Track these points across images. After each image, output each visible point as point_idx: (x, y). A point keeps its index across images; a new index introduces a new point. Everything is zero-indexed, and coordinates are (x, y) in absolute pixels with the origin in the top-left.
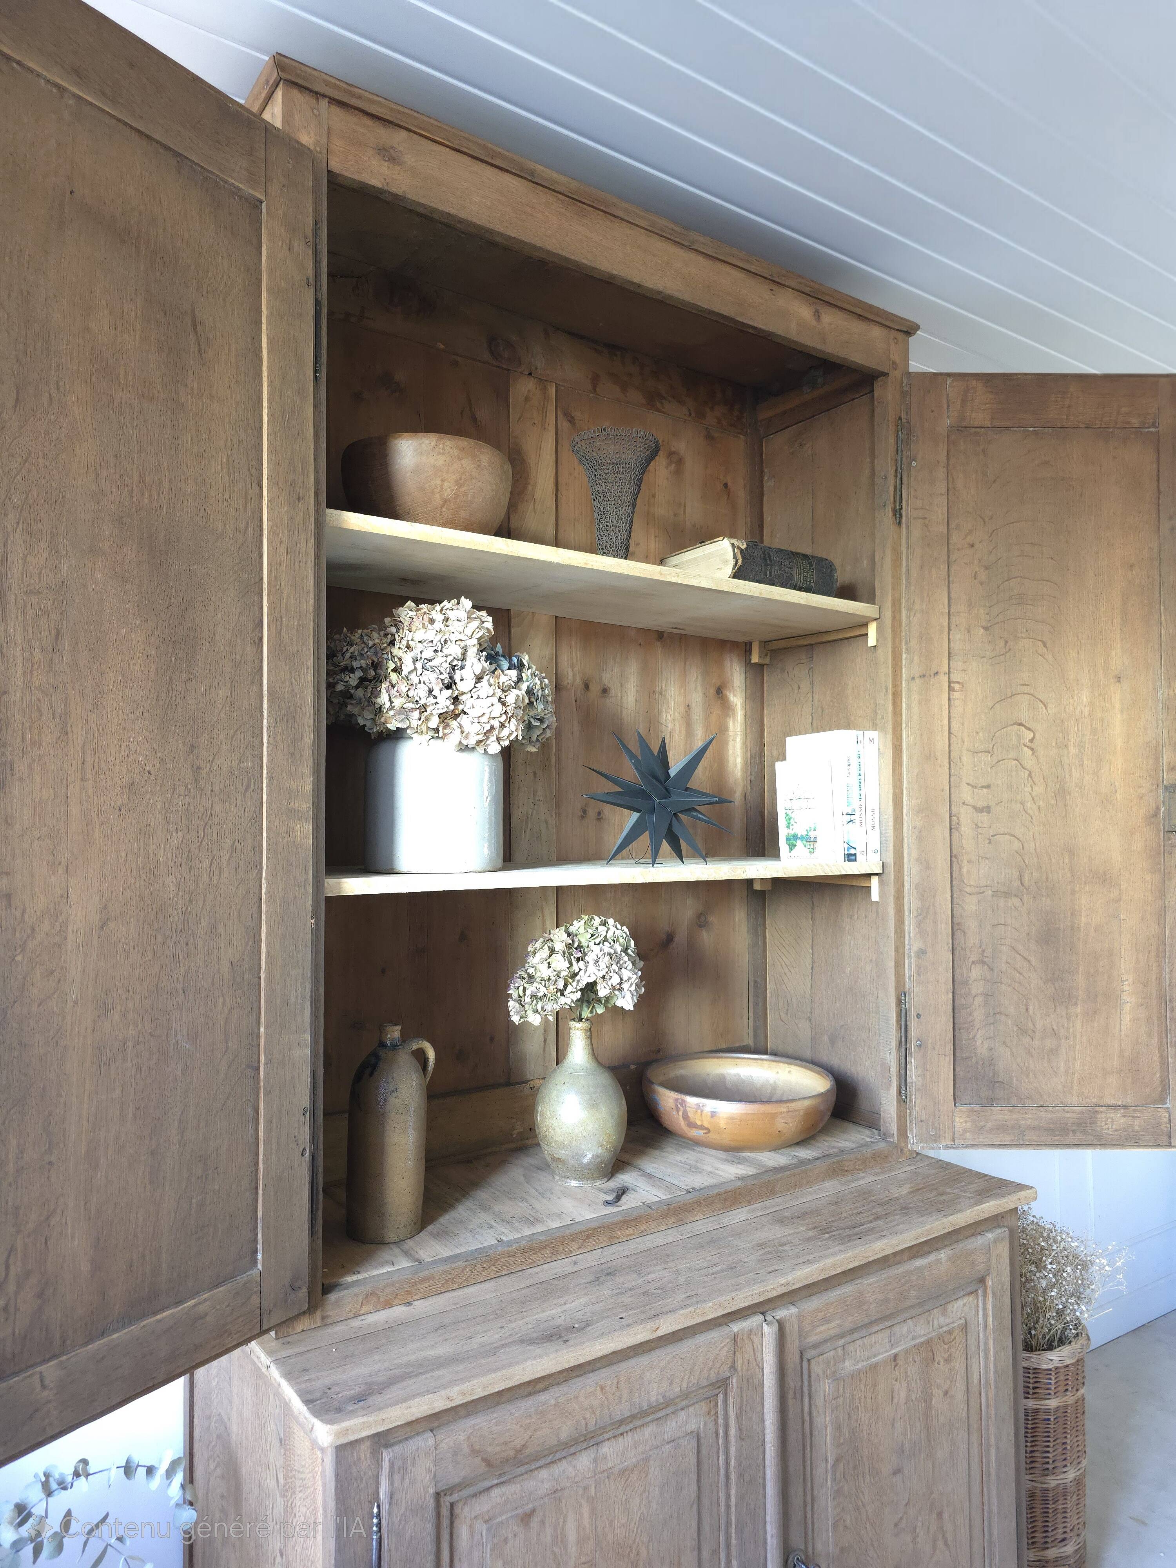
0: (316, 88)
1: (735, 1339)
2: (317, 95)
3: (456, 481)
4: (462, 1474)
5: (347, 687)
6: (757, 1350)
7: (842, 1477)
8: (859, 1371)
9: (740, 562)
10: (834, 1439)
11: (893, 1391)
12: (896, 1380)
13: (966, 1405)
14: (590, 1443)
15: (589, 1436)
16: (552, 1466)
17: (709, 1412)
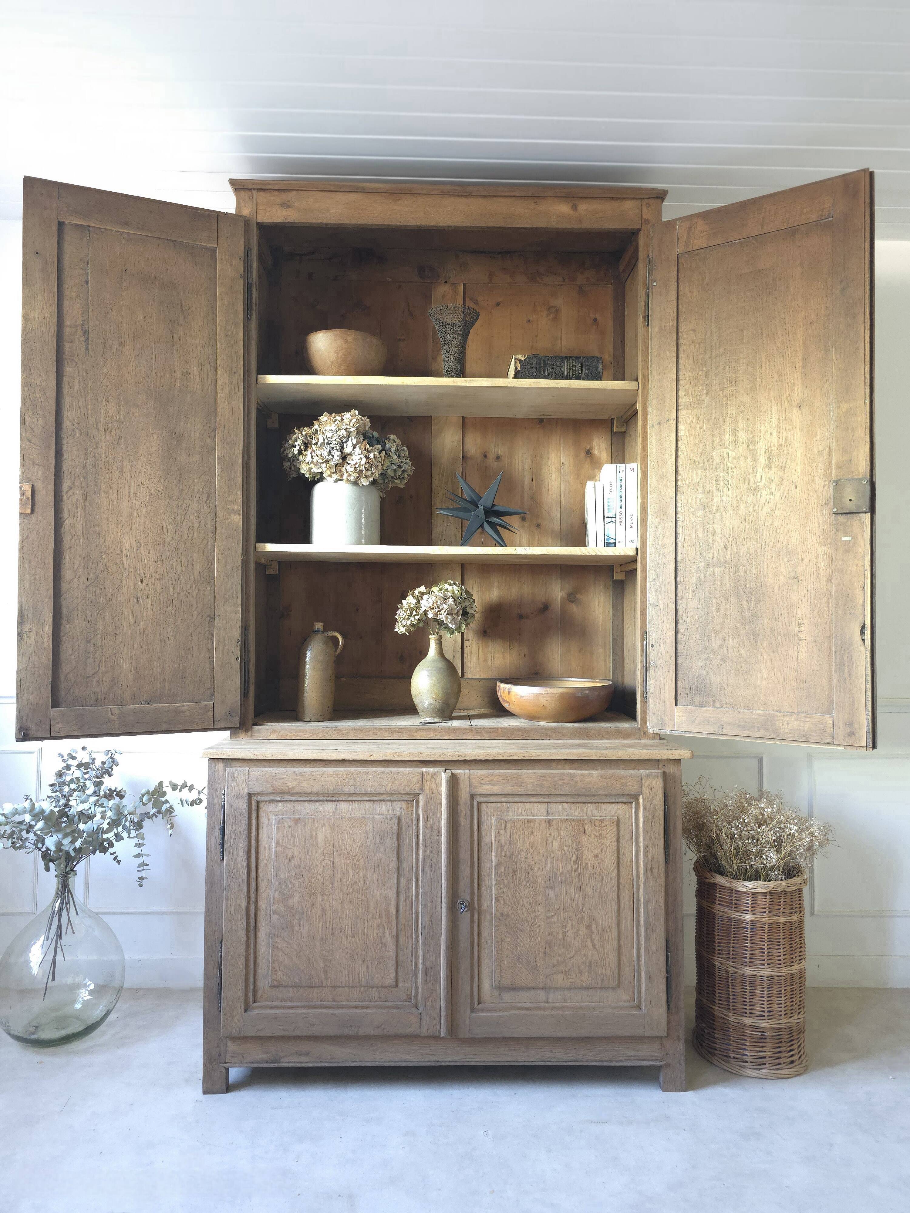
0: (250, 187)
1: (423, 775)
2: (251, 190)
3: (335, 352)
4: (262, 789)
5: (294, 454)
6: (438, 785)
7: (503, 874)
8: (519, 820)
9: (519, 368)
10: (497, 851)
11: (547, 840)
12: (550, 835)
13: (616, 870)
14: (332, 799)
15: (331, 795)
16: (310, 802)
17: (407, 809)
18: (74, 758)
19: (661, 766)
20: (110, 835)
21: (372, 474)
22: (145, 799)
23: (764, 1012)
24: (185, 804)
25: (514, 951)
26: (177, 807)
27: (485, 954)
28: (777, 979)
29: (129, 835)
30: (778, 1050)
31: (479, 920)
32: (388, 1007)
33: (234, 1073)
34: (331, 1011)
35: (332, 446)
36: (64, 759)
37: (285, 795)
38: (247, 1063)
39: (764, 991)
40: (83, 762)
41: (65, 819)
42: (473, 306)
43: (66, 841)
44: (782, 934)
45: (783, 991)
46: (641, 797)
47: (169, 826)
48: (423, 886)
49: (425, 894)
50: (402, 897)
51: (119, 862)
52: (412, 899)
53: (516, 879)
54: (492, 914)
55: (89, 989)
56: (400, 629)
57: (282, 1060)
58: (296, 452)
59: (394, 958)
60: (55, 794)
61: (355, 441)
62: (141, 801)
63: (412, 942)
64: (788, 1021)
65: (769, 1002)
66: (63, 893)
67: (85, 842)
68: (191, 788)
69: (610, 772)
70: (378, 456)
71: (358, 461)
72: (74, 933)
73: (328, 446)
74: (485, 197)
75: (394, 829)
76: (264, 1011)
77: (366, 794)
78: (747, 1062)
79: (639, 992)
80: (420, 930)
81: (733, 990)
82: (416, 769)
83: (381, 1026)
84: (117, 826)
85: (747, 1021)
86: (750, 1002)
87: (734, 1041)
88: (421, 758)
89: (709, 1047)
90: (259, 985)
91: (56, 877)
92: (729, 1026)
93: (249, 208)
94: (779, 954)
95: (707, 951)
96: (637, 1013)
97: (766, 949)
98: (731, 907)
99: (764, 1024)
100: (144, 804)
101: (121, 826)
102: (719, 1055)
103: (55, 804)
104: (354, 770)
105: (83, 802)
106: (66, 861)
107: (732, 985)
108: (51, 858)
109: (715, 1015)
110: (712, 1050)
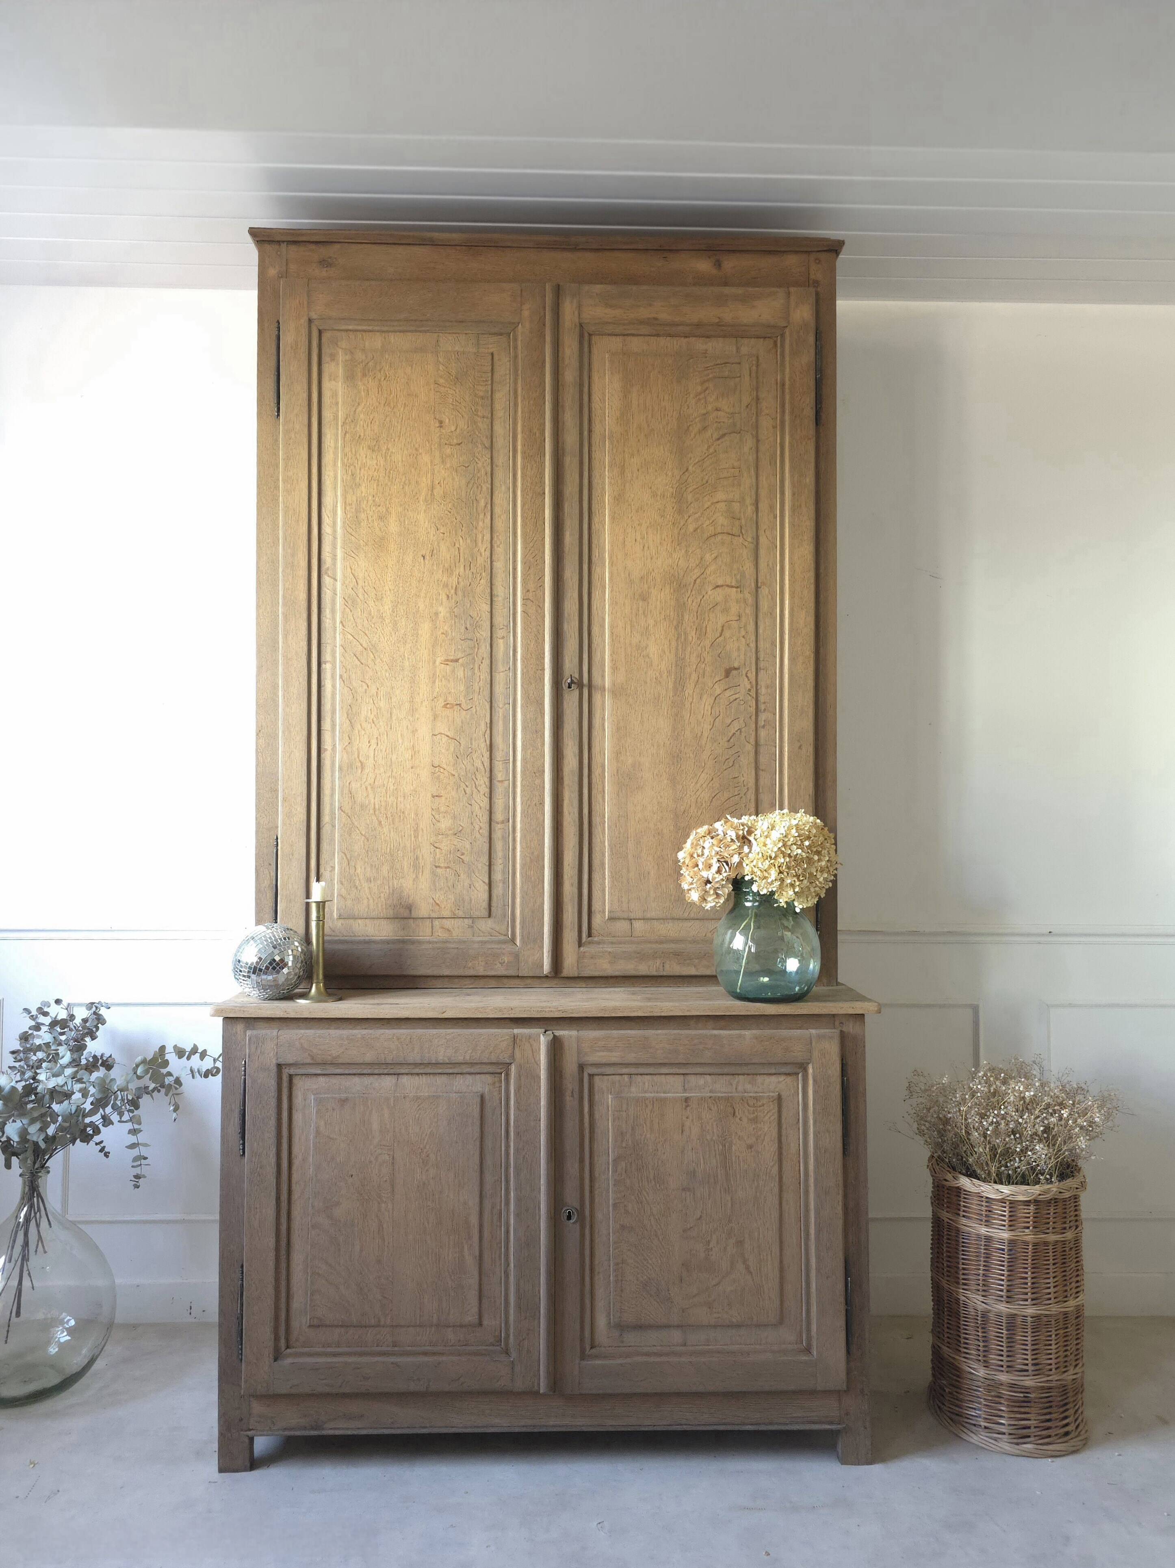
0: (277, 239)
1: (515, 1038)
2: (279, 242)
4: (295, 1058)
6: (535, 1052)
7: (624, 1172)
8: (646, 1099)
10: (615, 1141)
11: (683, 1126)
12: (687, 1118)
13: (777, 1165)
14: (392, 1071)
15: (390, 1067)
16: (362, 1076)
17: (494, 1083)
18: (46, 1014)
19: (837, 1023)
20: (96, 1119)
22: (139, 1071)
23: (1027, 1365)
24: (196, 1074)
25: (639, 1276)
26: (186, 1078)
27: (599, 1280)
28: (1045, 1319)
29: (121, 1118)
30: (1048, 1417)
31: (592, 1234)
32: (469, 1353)
33: (261, 1444)
34: (391, 1359)
36: (32, 1016)
37: (327, 1067)
38: (279, 1430)
39: (1027, 1337)
40: (59, 1018)
41: (34, 1098)
43: (33, 1129)
44: (1051, 1258)
45: (1053, 1336)
46: (810, 1066)
47: (172, 1108)
48: (516, 1190)
49: (519, 1200)
50: (487, 1204)
51: (107, 1155)
52: (501, 1206)
53: (641, 1178)
54: (610, 1226)
55: (67, 1326)
57: (326, 1426)
59: (477, 1287)
60: (19, 1064)
62: (135, 1073)
63: (501, 1264)
64: (1061, 1377)
65: (1035, 1352)
66: (31, 1199)
67: (61, 1129)
68: (203, 1054)
69: (768, 1032)
72: (45, 1252)
75: (476, 1112)
76: (301, 1360)
77: (437, 1064)
78: (1004, 1434)
79: (809, 1330)
80: (512, 1250)
81: (984, 1335)
82: (505, 1031)
83: (459, 1379)
84: (104, 1107)
85: (1003, 1377)
86: (1008, 1351)
87: (987, 1405)
88: (512, 1016)
89: (952, 1413)
90: (295, 1324)
91: (20, 1175)
92: (980, 1384)
93: (277, 267)
94: (1049, 1285)
95: (948, 1281)
96: (807, 1358)
97: (1029, 1279)
98: (982, 1220)
99: (1029, 1382)
100: (139, 1078)
101: (110, 1106)
102: (966, 1425)
103: (18, 1078)
104: (420, 1031)
105: (55, 1075)
106: (34, 1155)
107: (983, 1328)
108: (13, 1150)
109: (959, 1368)
110: (953, 1417)
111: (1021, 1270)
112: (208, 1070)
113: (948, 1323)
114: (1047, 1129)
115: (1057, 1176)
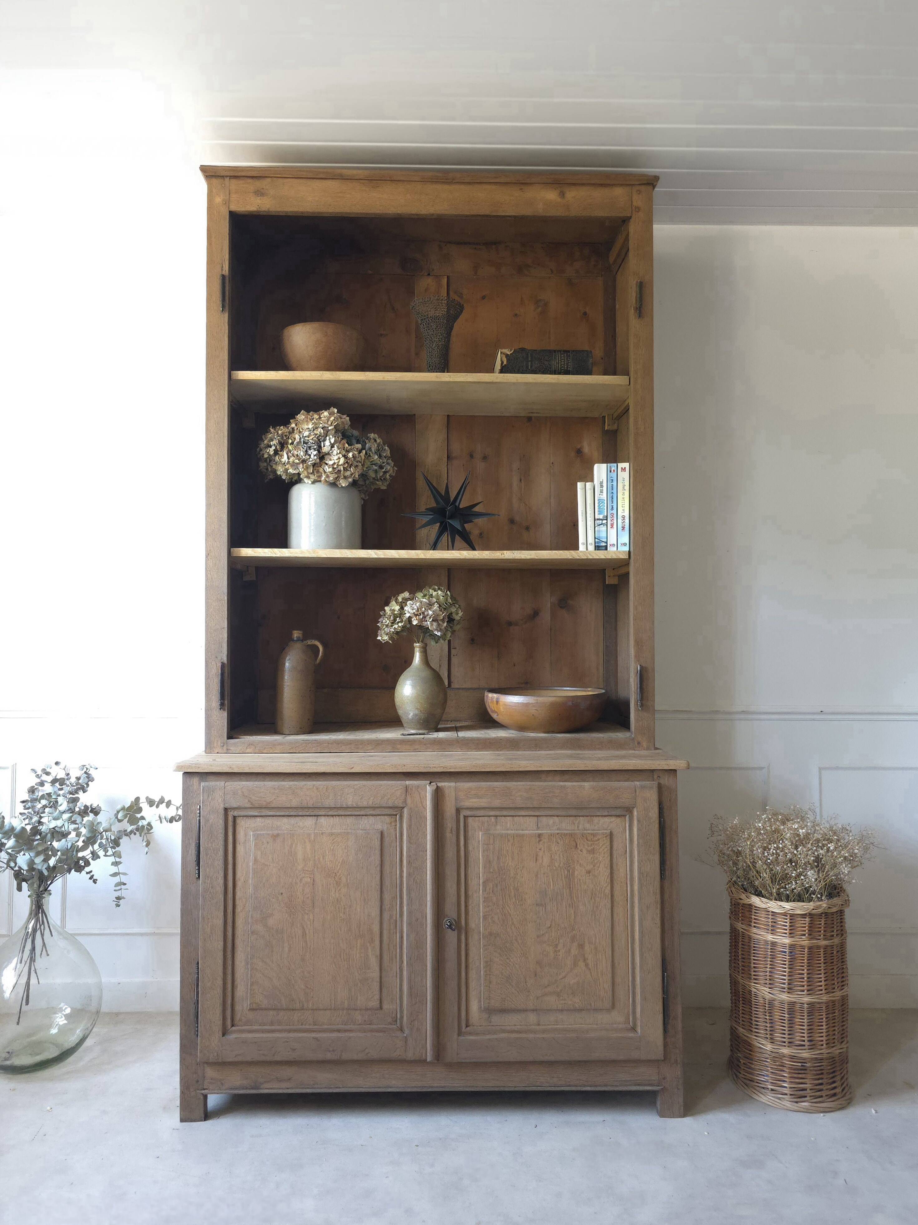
0: (222, 174)
1: (406, 787)
2: (223, 177)
4: (238, 804)
5: (269, 455)
6: (423, 799)
7: (491, 892)
8: (508, 835)
9: (505, 363)
10: (484, 867)
11: (537, 855)
12: (540, 849)
13: (609, 886)
14: (312, 814)
15: (311, 810)
16: (290, 818)
17: (391, 823)
18: (48, 774)
19: (655, 777)
20: (86, 854)
21: (352, 474)
22: (120, 816)
23: (804, 1041)
24: (164, 821)
25: (503, 971)
26: (156, 824)
27: (472, 974)
28: (818, 1006)
29: (105, 854)
30: (820, 1081)
31: (466, 939)
32: (372, 1031)
33: (213, 1100)
34: (314, 1035)
35: (309, 446)
36: (38, 775)
37: (263, 810)
38: (226, 1089)
39: (804, 1019)
40: (58, 777)
41: (39, 837)
42: (456, 298)
43: (38, 860)
44: (822, 959)
45: (824, 1019)
46: (635, 810)
47: (145, 844)
48: (408, 905)
49: (410, 913)
50: (386, 916)
51: (95, 881)
52: (396, 918)
53: (505, 896)
54: (480, 933)
55: (65, 1013)
56: (383, 637)
57: (262, 1086)
58: (272, 453)
59: (378, 980)
60: (27, 811)
61: (333, 441)
62: (117, 818)
63: (397, 962)
64: (829, 1051)
65: (810, 1031)
66: (37, 914)
67: (59, 861)
68: (169, 804)
69: (602, 784)
70: (357, 455)
71: (336, 461)
72: (48, 955)
73: (305, 445)
74: (469, 183)
75: (377, 843)
76: (244, 1035)
77: (347, 808)
78: (786, 1094)
79: (634, 1012)
80: (405, 950)
81: (771, 1018)
82: (399, 782)
83: (364, 1050)
84: (93, 844)
85: (786, 1051)
86: (789, 1030)
87: (772, 1072)
88: (404, 771)
89: (745, 1078)
90: (238, 1008)
91: (29, 896)
92: (767, 1056)
93: (221, 196)
94: (820, 980)
95: (742, 977)
96: (633, 1035)
97: (805, 974)
98: (768, 930)
99: (805, 1054)
100: (120, 821)
101: (97, 844)
102: (756, 1087)
103: (27, 821)
104: (334, 783)
105: (55, 819)
106: (39, 880)
107: (769, 1013)
108: (23, 877)
109: (751, 1044)
110: (748, 1082)
111: (799, 968)
112: (173, 817)
113: (743, 1010)
114: (818, 859)
115: (826, 896)
